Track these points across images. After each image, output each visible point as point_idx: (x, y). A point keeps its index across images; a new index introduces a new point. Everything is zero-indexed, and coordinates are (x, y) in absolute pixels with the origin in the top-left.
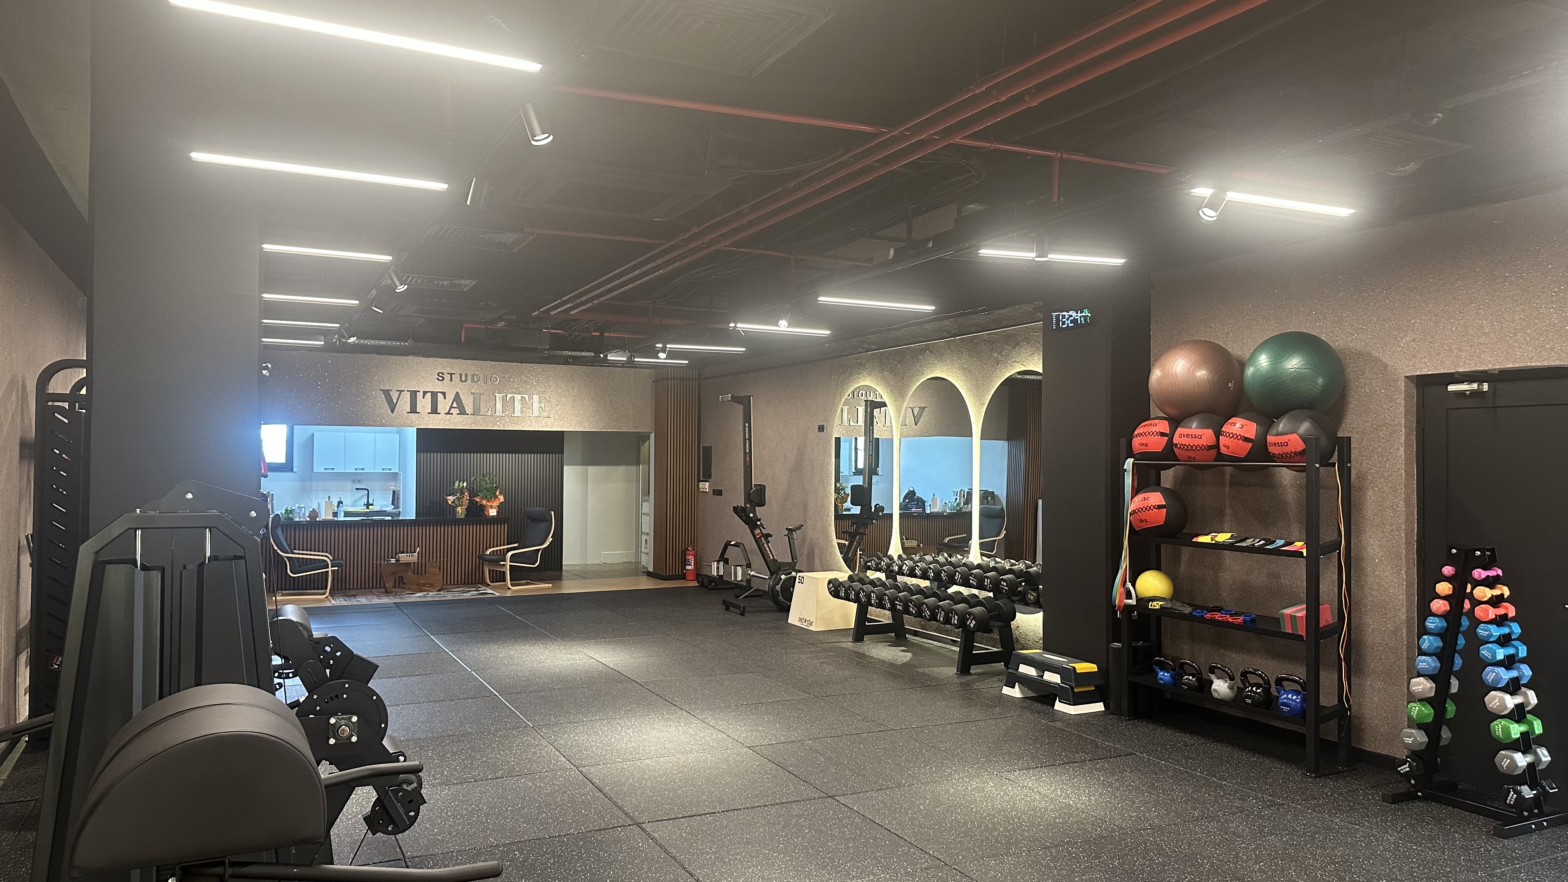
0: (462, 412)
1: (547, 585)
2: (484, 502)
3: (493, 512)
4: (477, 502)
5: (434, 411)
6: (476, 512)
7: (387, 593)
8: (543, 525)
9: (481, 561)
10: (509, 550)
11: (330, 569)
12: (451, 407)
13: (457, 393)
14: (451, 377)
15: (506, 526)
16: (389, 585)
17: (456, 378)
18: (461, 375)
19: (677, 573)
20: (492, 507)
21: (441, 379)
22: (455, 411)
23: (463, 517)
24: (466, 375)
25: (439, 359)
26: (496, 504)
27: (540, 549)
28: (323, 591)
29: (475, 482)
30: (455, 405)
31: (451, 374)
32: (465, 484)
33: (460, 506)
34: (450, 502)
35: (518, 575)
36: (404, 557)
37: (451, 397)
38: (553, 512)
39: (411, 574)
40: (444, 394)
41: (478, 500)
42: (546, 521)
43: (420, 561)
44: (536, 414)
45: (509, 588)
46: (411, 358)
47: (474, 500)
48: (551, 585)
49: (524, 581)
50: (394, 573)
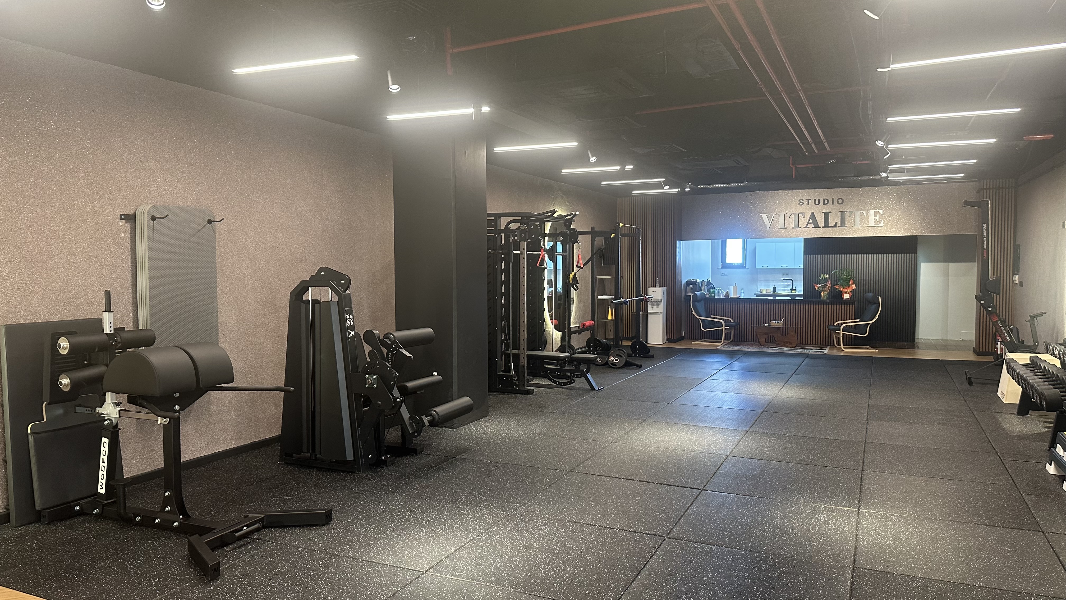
0: (816, 226)
1: (874, 351)
2: (841, 289)
3: (847, 296)
4: (837, 288)
5: (798, 227)
6: (836, 297)
7: (761, 345)
8: (874, 307)
9: (829, 331)
10: (844, 323)
11: (723, 328)
12: (808, 223)
13: (813, 213)
14: (808, 202)
15: (854, 306)
16: (762, 341)
17: (812, 202)
18: (815, 200)
19: (989, 351)
20: (846, 293)
21: (801, 204)
22: (811, 225)
23: (825, 298)
24: (819, 200)
25: (800, 191)
26: (849, 290)
27: (869, 324)
28: (721, 341)
29: (835, 274)
30: (811, 221)
31: (809, 200)
32: (827, 276)
33: (823, 291)
34: (817, 288)
35: (851, 342)
36: (773, 324)
37: (808, 216)
38: (880, 297)
39: (779, 335)
40: (804, 214)
41: (837, 287)
42: (874, 303)
43: (784, 326)
44: (872, 224)
45: (843, 350)
46: (780, 191)
47: (834, 287)
48: (877, 351)
49: (865, 347)
50: (766, 334)
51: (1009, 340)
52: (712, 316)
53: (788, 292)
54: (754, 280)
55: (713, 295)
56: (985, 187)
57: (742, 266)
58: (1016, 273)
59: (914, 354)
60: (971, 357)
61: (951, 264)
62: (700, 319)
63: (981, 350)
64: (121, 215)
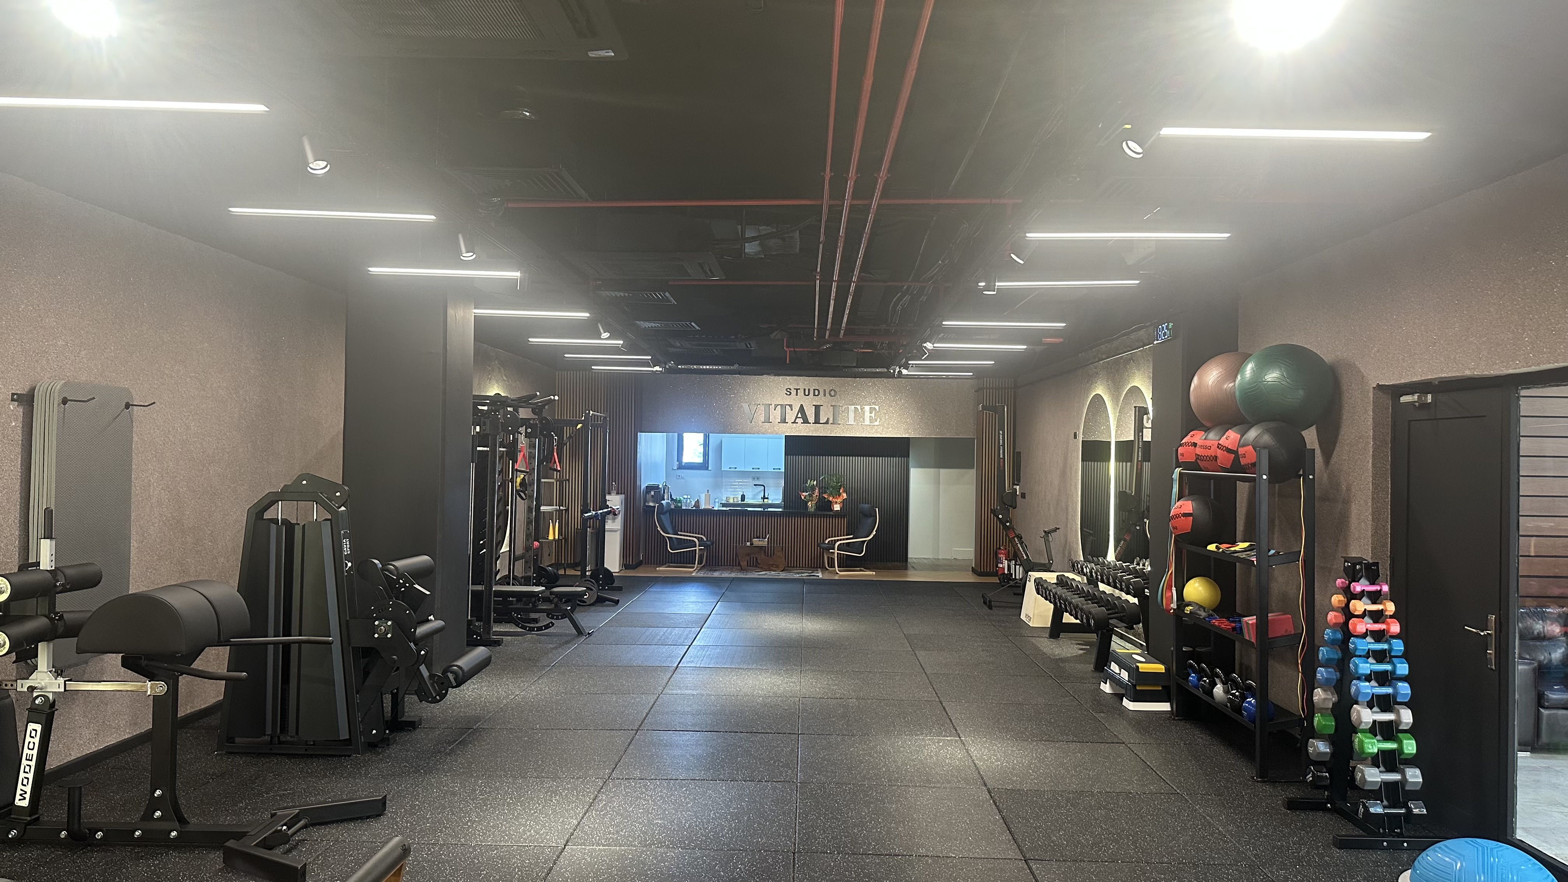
0: (806, 421)
1: (871, 573)
2: (831, 499)
3: (837, 507)
4: (825, 498)
5: (784, 421)
6: (824, 506)
7: (742, 570)
8: (870, 520)
9: (821, 550)
10: (838, 540)
11: (697, 548)
12: (797, 417)
13: (802, 405)
14: (797, 392)
15: (845, 519)
16: (744, 564)
17: (801, 392)
18: (805, 390)
19: (992, 570)
20: (836, 503)
21: (788, 393)
22: (800, 421)
23: (813, 510)
24: (809, 390)
25: (787, 377)
26: (839, 500)
27: (865, 541)
28: (693, 565)
29: (824, 480)
30: (800, 415)
31: (797, 390)
32: (815, 483)
33: (811, 501)
34: (803, 497)
35: (847, 563)
36: (756, 542)
37: (796, 409)
38: (877, 509)
39: (763, 556)
40: (791, 406)
41: (826, 497)
42: (871, 516)
43: (770, 545)
44: (867, 422)
45: (837, 573)
46: (765, 376)
47: (823, 496)
48: (874, 573)
49: (859, 569)
50: (748, 555)
51: (1025, 557)
52: (679, 533)
53: (759, 501)
54: (717, 486)
55: (679, 504)
56: (985, 386)
57: (704, 466)
58: (1016, 483)
59: (906, 576)
60: (970, 578)
61: (942, 471)
62: (667, 537)
63: (982, 570)
64: (13, 394)
